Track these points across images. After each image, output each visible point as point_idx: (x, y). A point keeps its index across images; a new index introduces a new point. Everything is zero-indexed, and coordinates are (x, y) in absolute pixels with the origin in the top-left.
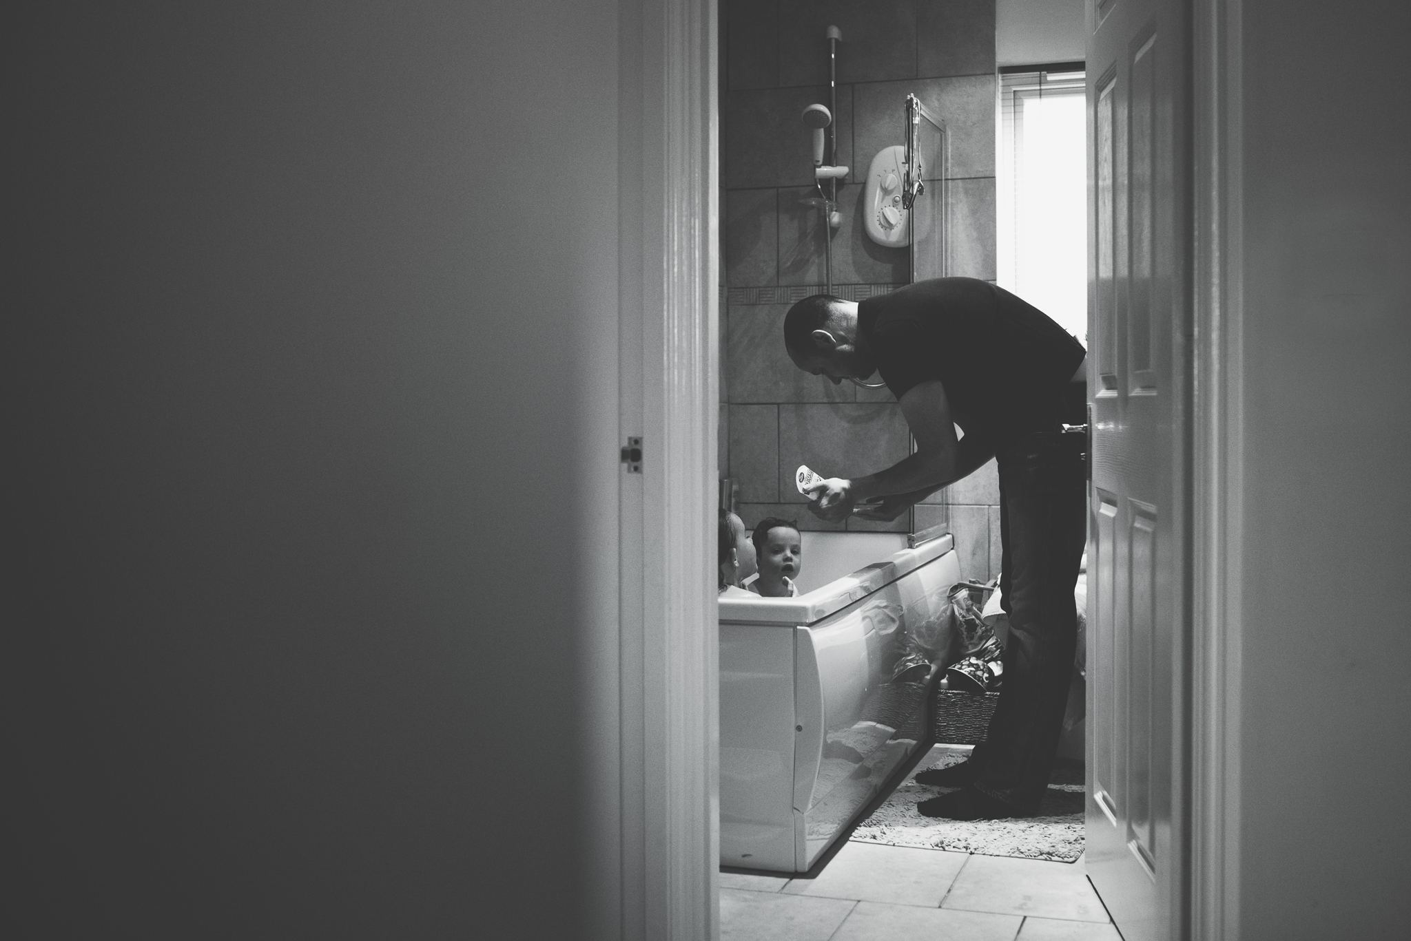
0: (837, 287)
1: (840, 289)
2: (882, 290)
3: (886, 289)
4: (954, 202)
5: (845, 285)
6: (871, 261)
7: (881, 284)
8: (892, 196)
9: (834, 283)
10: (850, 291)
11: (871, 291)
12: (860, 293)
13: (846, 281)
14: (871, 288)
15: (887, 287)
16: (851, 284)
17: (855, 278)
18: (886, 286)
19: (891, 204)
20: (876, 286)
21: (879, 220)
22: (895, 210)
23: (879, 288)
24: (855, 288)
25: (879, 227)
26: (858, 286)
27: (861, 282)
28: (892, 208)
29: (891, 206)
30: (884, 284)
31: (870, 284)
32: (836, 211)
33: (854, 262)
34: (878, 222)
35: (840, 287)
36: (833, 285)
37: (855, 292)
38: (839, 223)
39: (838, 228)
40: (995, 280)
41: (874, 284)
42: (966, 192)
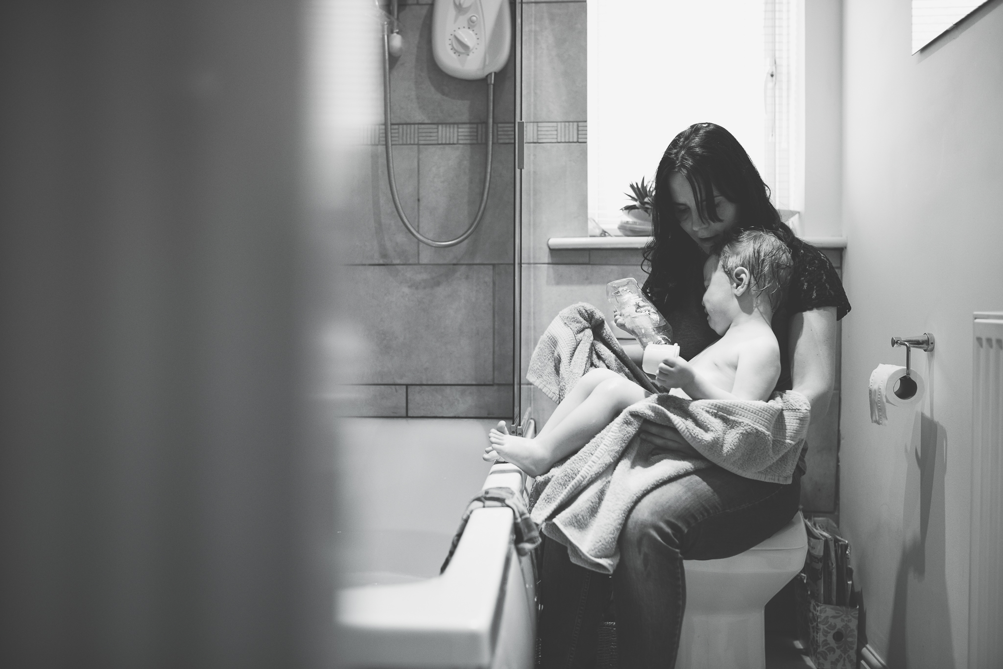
0: (396, 127)
1: (401, 130)
2: (452, 130)
3: (456, 130)
4: (538, 29)
5: (407, 124)
6: (438, 96)
7: (450, 124)
8: (469, 15)
9: (394, 122)
10: (412, 130)
11: (438, 132)
12: (424, 134)
13: (408, 121)
14: (438, 128)
15: (458, 128)
16: (414, 124)
17: (419, 117)
18: (456, 126)
19: (466, 25)
20: (444, 126)
21: (451, 44)
22: (471, 32)
23: (448, 129)
24: (418, 128)
25: (451, 52)
26: (423, 126)
27: (426, 121)
28: (466, 30)
29: (467, 27)
30: (454, 124)
31: (438, 124)
32: (398, 33)
33: (418, 98)
34: (450, 47)
35: (401, 126)
36: (392, 124)
37: (419, 133)
38: (401, 49)
39: (399, 57)
40: (586, 121)
41: (442, 124)
42: (552, 19)
